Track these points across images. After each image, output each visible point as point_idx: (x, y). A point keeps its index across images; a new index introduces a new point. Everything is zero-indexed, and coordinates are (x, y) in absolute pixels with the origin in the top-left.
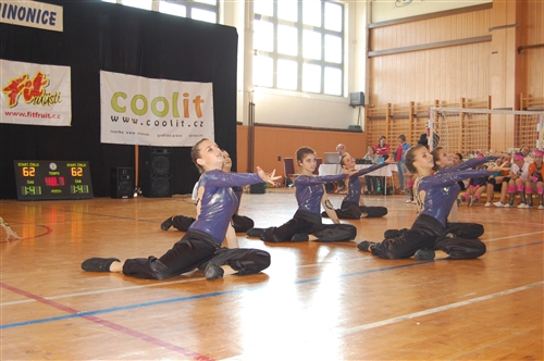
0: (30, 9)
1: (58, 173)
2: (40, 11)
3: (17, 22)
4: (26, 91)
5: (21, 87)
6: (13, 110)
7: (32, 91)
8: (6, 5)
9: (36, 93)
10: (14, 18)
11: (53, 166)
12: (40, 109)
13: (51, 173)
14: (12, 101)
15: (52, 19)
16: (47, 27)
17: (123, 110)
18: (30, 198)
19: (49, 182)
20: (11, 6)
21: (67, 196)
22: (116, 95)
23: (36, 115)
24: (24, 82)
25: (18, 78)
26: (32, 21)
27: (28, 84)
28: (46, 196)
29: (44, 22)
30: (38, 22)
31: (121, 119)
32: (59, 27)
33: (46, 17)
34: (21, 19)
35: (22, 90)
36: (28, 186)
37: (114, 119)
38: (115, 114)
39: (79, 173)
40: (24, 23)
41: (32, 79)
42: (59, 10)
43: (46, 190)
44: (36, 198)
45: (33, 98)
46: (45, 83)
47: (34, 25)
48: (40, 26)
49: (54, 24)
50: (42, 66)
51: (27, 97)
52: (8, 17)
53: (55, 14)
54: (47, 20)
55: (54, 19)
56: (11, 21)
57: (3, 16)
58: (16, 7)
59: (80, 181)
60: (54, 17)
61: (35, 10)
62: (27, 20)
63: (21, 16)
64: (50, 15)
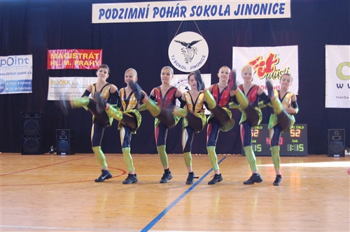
0: (263, 5)
2: (271, 4)
3: (252, 16)
4: (261, 69)
7: (265, 69)
8: (244, 5)
9: (268, 70)
10: (250, 14)
15: (281, 9)
16: (278, 16)
17: (348, 78)
20: (248, 5)
22: (341, 65)
26: (265, 13)
27: (262, 64)
28: (265, 153)
29: (275, 13)
30: (269, 13)
31: (345, 86)
32: (287, 14)
33: (277, 8)
34: (256, 13)
35: (257, 69)
37: (340, 87)
38: (340, 82)
39: (297, 134)
40: (258, 16)
41: (265, 60)
43: (266, 147)
45: (266, 74)
46: (275, 61)
47: (267, 16)
48: (272, 16)
49: (283, 13)
50: (273, 47)
51: (261, 75)
52: (246, 14)
53: (284, 4)
54: (277, 11)
55: (283, 9)
56: (248, 17)
57: (242, 14)
58: (252, 5)
59: (297, 141)
60: (283, 7)
61: (267, 4)
62: (261, 14)
63: (256, 11)
64: (279, 7)
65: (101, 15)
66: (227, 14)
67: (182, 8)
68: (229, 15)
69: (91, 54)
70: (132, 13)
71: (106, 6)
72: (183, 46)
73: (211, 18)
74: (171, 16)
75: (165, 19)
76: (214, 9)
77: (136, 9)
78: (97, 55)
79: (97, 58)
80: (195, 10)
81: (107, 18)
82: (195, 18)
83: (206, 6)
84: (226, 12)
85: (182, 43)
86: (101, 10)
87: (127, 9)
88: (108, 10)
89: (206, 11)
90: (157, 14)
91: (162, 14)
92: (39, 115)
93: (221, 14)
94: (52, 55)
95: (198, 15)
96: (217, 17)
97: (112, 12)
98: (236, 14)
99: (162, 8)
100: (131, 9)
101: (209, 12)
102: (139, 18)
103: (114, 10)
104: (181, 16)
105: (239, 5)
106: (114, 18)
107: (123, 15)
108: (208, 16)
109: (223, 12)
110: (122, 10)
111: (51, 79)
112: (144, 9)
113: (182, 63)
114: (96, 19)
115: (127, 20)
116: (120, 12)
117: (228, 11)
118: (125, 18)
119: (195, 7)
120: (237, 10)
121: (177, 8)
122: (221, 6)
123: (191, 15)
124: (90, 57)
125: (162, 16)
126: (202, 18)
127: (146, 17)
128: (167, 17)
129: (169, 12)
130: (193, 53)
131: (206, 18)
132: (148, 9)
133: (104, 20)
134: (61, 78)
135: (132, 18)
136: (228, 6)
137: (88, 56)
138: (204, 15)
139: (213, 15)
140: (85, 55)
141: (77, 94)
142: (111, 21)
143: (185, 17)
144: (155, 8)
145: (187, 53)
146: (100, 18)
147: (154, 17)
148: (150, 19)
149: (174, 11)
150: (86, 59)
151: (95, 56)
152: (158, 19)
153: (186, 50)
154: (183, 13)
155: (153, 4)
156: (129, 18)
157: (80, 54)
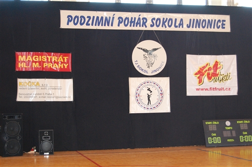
0: (209, 20)
1: (231, 128)
2: (215, 20)
3: (201, 29)
4: (208, 74)
5: (205, 72)
6: (201, 87)
7: (213, 74)
8: (194, 20)
9: (215, 75)
10: (199, 27)
11: (228, 123)
12: (217, 85)
13: (227, 128)
14: (200, 82)
15: (223, 24)
16: (221, 30)
18: (213, 146)
19: (225, 134)
20: (197, 20)
21: (237, 144)
23: (215, 89)
24: (207, 68)
25: (203, 66)
26: (211, 28)
28: (224, 144)
29: (218, 27)
30: (214, 28)
32: (228, 29)
33: (220, 24)
34: (204, 27)
35: (206, 74)
36: (212, 137)
39: (245, 127)
40: (206, 30)
42: (227, 18)
43: (224, 139)
44: (218, 146)
45: (213, 78)
46: (219, 68)
47: (212, 30)
48: (216, 30)
49: (224, 28)
50: (218, 56)
51: (209, 78)
52: (196, 27)
53: (225, 21)
54: (220, 26)
55: (224, 25)
56: (197, 30)
57: (193, 27)
58: (200, 20)
59: (246, 133)
60: (224, 23)
61: (212, 20)
62: (208, 28)
63: (204, 25)
64: (221, 22)
65: (69, 21)
66: (181, 26)
67: (143, 19)
68: (183, 27)
69: (61, 57)
70: (99, 21)
71: (74, 13)
72: (144, 53)
73: (168, 29)
74: (134, 26)
75: (128, 28)
76: (170, 21)
77: (102, 18)
78: (66, 58)
79: (66, 61)
80: (155, 22)
81: (75, 24)
82: (155, 28)
83: (164, 19)
84: (180, 25)
85: (144, 50)
86: (69, 16)
87: (94, 17)
88: (76, 17)
89: (164, 23)
90: (121, 23)
91: (126, 23)
92: (19, 117)
93: (176, 26)
94: (20, 57)
95: (158, 26)
96: (173, 29)
97: (80, 19)
98: (188, 26)
99: (126, 18)
100: (98, 17)
101: (166, 24)
102: (105, 25)
103: (81, 17)
104: (143, 26)
105: (190, 20)
106: (81, 24)
107: (90, 22)
108: (166, 27)
109: (177, 24)
110: (89, 17)
111: (19, 80)
112: (110, 17)
113: (145, 67)
114: (64, 25)
115: (94, 27)
116: (87, 19)
117: (181, 24)
118: (92, 25)
119: (154, 19)
120: (189, 24)
121: (139, 19)
122: (176, 19)
123: (152, 26)
124: (59, 60)
125: (126, 26)
126: (161, 28)
127: (112, 25)
128: (131, 26)
129: (132, 22)
130: (153, 59)
131: (163, 29)
132: (113, 18)
133: (71, 26)
134: (30, 80)
135: (99, 25)
136: (182, 20)
137: (57, 59)
138: (162, 26)
139: (170, 26)
140: (54, 58)
141: (47, 96)
142: (78, 27)
143: (146, 27)
144: (119, 18)
145: (149, 59)
146: (68, 24)
147: (119, 25)
148: (115, 27)
149: (136, 22)
150: (55, 62)
151: (64, 59)
152: (122, 27)
153: (147, 56)
154: (144, 24)
155: (118, 14)
156: (96, 25)
157: (49, 57)
